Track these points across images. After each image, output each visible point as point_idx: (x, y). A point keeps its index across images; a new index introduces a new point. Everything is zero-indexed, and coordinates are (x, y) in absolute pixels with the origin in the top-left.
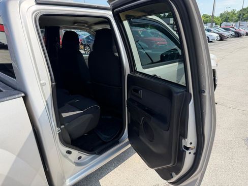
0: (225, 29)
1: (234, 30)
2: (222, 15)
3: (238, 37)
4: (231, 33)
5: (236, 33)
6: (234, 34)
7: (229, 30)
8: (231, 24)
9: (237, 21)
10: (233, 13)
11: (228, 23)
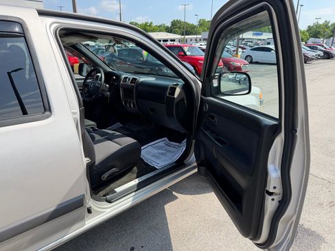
0: (310, 47)
1: (323, 49)
2: (310, 28)
3: (329, 59)
4: (319, 52)
5: (325, 53)
6: (322, 54)
7: (316, 49)
8: (320, 40)
9: (330, 37)
10: (326, 26)
11: (317, 40)
